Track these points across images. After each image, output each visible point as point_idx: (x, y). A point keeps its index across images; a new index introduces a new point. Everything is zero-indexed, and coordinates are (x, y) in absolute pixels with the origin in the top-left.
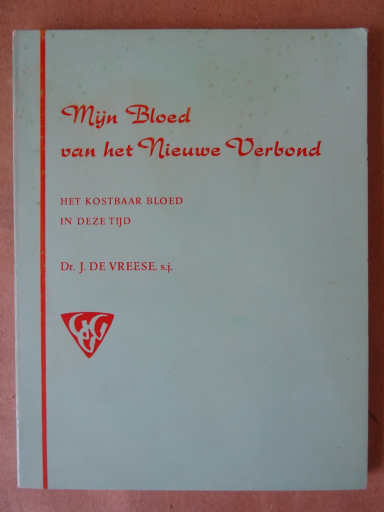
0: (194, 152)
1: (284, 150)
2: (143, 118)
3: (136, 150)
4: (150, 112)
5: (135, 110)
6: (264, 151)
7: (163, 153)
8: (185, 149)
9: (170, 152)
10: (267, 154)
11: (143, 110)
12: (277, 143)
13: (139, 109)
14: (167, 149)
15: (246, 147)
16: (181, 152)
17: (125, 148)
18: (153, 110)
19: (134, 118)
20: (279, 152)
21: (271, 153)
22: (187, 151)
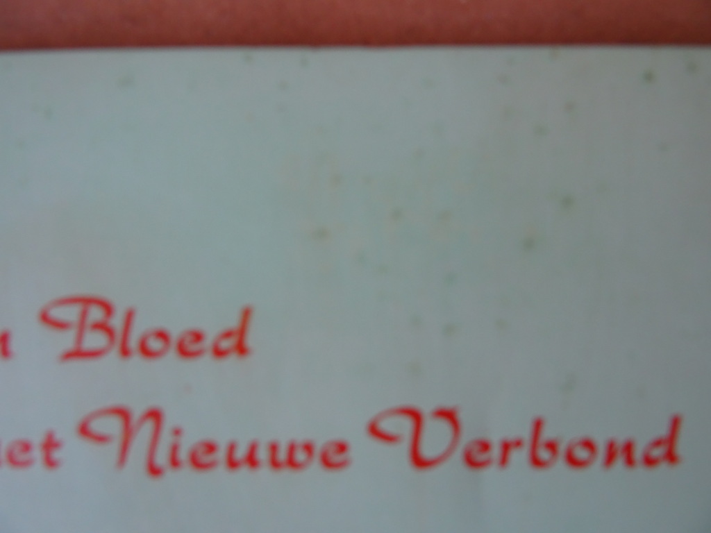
0: (263, 454)
1: (562, 448)
2: (94, 340)
3: (73, 449)
4: (117, 322)
5: (70, 314)
6: (496, 452)
7: (162, 458)
8: (232, 448)
9: (183, 455)
10: (504, 460)
11: (96, 314)
12: (538, 425)
13: (84, 315)
14: (175, 449)
15: (436, 437)
16: (221, 455)
17: (37, 439)
18: (129, 317)
19: (66, 340)
20: (544, 454)
21: (519, 457)
22: (241, 453)
